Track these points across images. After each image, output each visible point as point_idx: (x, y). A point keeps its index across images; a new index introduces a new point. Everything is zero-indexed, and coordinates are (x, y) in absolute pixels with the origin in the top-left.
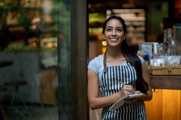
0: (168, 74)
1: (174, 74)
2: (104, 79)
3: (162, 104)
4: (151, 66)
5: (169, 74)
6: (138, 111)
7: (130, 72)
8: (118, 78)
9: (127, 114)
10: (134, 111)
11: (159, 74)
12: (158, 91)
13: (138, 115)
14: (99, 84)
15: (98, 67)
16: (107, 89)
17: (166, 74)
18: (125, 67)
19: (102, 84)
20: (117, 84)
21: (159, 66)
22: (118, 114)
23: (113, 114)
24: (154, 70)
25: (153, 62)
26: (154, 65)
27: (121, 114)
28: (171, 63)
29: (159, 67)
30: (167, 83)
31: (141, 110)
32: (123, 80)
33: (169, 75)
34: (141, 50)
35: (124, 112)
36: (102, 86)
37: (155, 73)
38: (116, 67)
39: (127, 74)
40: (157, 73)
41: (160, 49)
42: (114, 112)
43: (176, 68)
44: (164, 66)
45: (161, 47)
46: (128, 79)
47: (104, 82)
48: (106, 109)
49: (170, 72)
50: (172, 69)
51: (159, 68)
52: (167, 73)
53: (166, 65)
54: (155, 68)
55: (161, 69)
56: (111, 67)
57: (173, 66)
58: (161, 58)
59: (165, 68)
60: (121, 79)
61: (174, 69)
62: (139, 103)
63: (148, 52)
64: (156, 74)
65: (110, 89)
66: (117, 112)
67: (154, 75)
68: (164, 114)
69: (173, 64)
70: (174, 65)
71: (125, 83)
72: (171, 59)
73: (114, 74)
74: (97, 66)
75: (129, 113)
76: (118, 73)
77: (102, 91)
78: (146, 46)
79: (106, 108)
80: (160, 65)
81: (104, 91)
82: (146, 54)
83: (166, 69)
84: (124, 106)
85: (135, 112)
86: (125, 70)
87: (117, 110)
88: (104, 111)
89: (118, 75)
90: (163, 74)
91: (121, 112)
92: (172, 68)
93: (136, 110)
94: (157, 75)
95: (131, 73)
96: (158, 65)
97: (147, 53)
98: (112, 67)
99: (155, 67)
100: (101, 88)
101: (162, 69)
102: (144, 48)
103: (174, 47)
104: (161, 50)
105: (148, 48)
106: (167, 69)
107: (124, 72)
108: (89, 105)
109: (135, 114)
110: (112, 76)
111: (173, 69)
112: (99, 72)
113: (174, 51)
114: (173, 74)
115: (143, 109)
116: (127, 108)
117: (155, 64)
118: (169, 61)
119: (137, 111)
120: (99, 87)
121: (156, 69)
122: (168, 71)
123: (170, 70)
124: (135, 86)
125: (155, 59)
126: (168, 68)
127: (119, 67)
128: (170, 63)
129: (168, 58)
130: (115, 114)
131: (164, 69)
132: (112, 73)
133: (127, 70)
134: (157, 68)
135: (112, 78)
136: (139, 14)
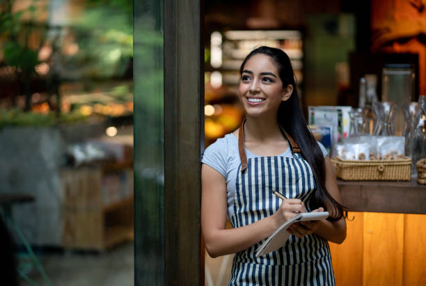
0: (377, 178)
1: (391, 178)
2: (241, 187)
3: (363, 247)
4: (340, 160)
5: (380, 177)
6: (316, 261)
7: (299, 172)
8: (274, 185)
9: (291, 267)
10: (307, 260)
11: (356, 178)
12: (354, 217)
13: (315, 270)
14: (227, 198)
15: (226, 159)
16: (248, 210)
17: (372, 178)
18: (288, 161)
19: (236, 198)
20: (271, 198)
21: (357, 159)
22: (270, 267)
23: (260, 268)
24: (346, 168)
25: (344, 151)
26: (344, 157)
27: (277, 267)
28: (384, 153)
29: (358, 162)
30: (377, 197)
31: (323, 259)
32: (284, 189)
33: (379, 181)
34: (313, 123)
35: (285, 263)
36: (236, 202)
37: (348, 175)
38: (269, 159)
39: (294, 176)
40: (353, 175)
41: (358, 121)
42: (262, 263)
43: (396, 164)
44: (367, 159)
45: (358, 116)
46: (294, 187)
47: (241, 193)
48: (242, 257)
49: (381, 173)
50: (385, 166)
51: (357, 164)
52: (376, 176)
53: (373, 157)
54: (349, 164)
55: (361, 166)
56: (256, 160)
57: (389, 160)
58: (362, 142)
59: (371, 164)
60: (281, 186)
61: (391, 166)
62: (318, 243)
63: (329, 129)
64: (351, 178)
65: (254, 208)
66: (269, 263)
67: (345, 181)
68: (366, 269)
69: (387, 156)
70: (390, 157)
71: (288, 196)
72: (385, 143)
73: (263, 175)
74: (224, 157)
75: (297, 266)
76: (273, 173)
77: (234, 215)
78: (325, 116)
79: (243, 253)
80: (360, 159)
81: (240, 214)
82: (324, 132)
83: (372, 166)
84: (284, 249)
85: (309, 263)
86: (289, 167)
87: (268, 258)
88: (239, 260)
89: (274, 178)
90: (367, 178)
91: (279, 263)
92: (387, 164)
93: (312, 259)
94: (353, 181)
95: (303, 174)
96: (354, 157)
97: (327, 132)
98: (259, 160)
99: (347, 162)
100: (231, 209)
101: (364, 166)
102: (319, 119)
103: (388, 117)
104: (359, 125)
105: (330, 120)
106: (375, 166)
107: (287, 170)
108: (205, 246)
109: (309, 268)
110: (260, 179)
111: (388, 166)
112: (227, 172)
113: (389, 126)
114: (388, 179)
115: (327, 257)
116: (291, 253)
117: (349, 156)
118: (380, 148)
119: (314, 262)
120: (228, 206)
121: (352, 167)
122: (378, 170)
123: (381, 170)
124: (308, 203)
125: (348, 145)
126: (377, 164)
127: (276, 159)
128: (381, 154)
129: (377, 143)
130: (264, 267)
131: (370, 166)
132: (260, 173)
133: (292, 167)
134: (353, 164)
135: (260, 183)
136: (286, 42)
